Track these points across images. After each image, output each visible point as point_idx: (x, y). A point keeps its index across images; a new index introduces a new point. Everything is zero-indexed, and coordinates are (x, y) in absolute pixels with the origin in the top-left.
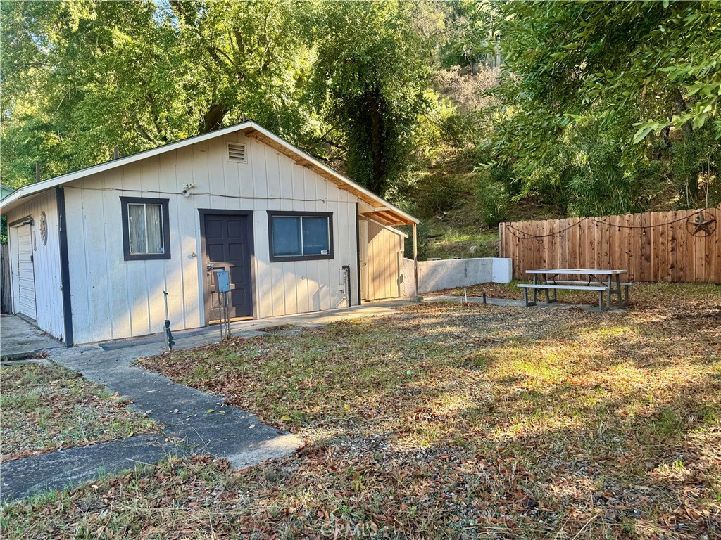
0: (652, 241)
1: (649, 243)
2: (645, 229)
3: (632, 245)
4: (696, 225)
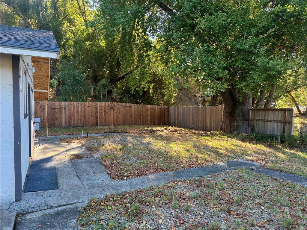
0: (98, 112)
2: (96, 107)
3: (92, 113)
4: (111, 107)
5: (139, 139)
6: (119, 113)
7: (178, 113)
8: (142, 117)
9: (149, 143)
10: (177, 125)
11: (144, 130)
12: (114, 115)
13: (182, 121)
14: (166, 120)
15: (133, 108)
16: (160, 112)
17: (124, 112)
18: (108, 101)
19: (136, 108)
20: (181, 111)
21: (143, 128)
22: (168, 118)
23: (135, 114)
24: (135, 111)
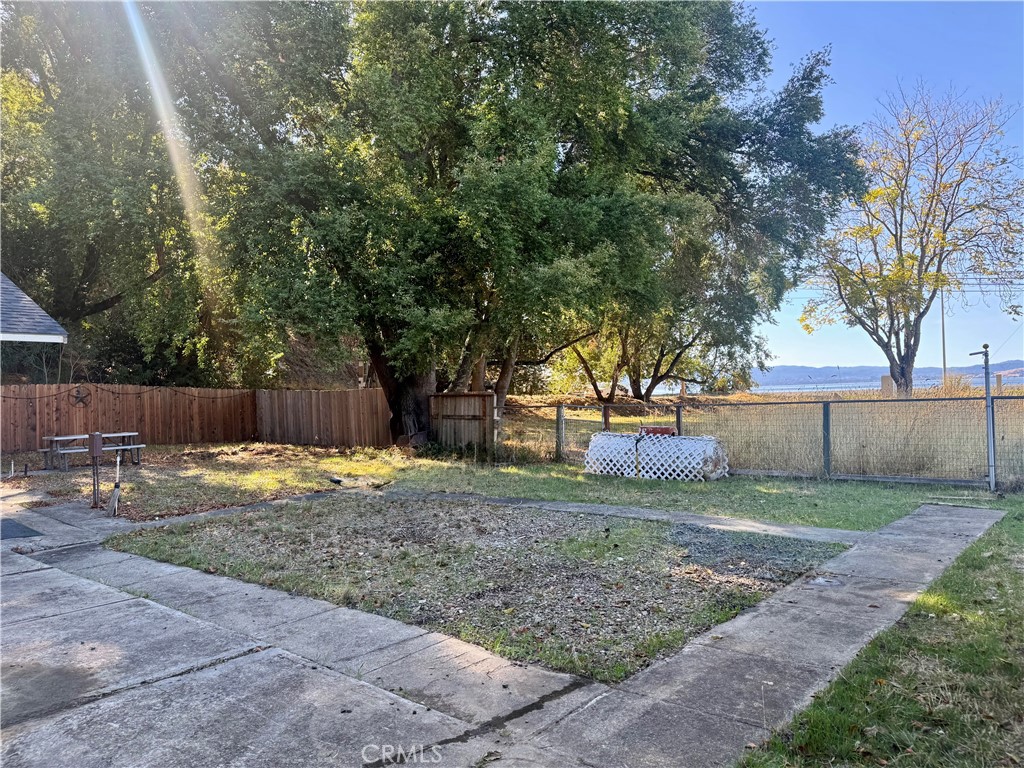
0: (38, 411)
1: (35, 414)
2: (30, 400)
3: (17, 416)
4: (77, 398)
5: (172, 473)
6: (104, 414)
7: (281, 406)
8: (176, 422)
9: (197, 477)
10: (278, 438)
11: (183, 455)
12: (87, 418)
13: (292, 429)
14: (249, 427)
15: (146, 396)
16: (229, 404)
17: (118, 408)
18: (64, 381)
19: (156, 397)
20: (289, 401)
21: (179, 451)
22: (254, 422)
23: (152, 415)
24: (152, 406)
